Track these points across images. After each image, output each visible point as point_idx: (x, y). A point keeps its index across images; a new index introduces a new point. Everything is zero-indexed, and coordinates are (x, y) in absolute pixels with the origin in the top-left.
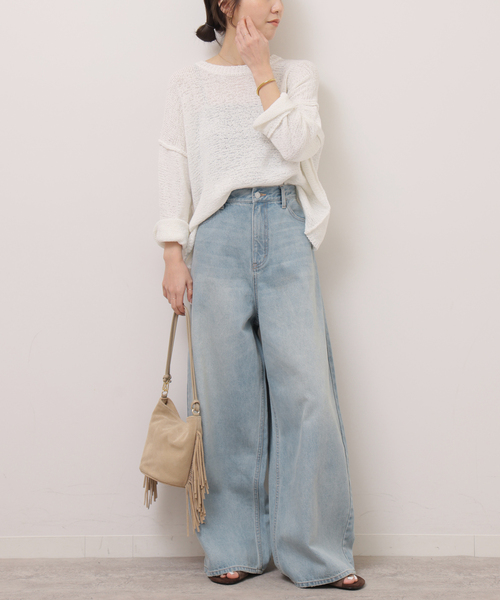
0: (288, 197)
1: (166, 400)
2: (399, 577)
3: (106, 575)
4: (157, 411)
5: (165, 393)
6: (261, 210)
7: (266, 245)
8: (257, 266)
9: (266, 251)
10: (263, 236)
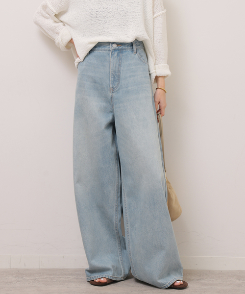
3: (22, 278)
8: (113, 90)
9: (119, 80)
10: (117, 71)
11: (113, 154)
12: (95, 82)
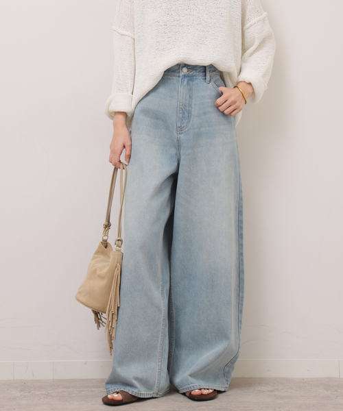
0: (212, 74)
1: (105, 244)
2: (276, 393)
3: (29, 392)
4: (97, 252)
5: (105, 238)
6: (188, 83)
7: (189, 112)
9: (189, 117)
10: (187, 105)
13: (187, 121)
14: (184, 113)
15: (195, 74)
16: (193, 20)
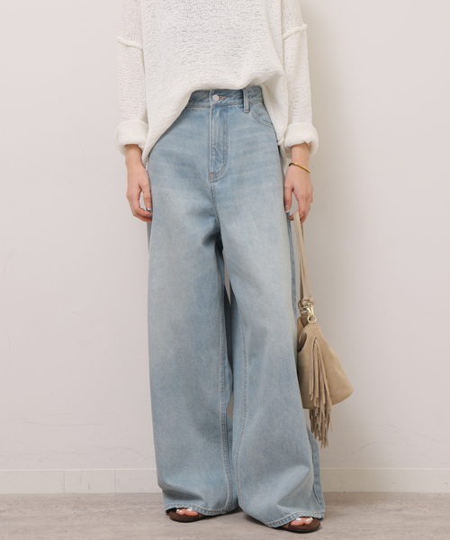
3: (84, 509)
8: (214, 176)
9: (225, 159)
10: (221, 143)
11: (216, 291)
12: (183, 164)
13: (222, 164)
14: (217, 154)
15: (229, 102)
16: (221, 24)
